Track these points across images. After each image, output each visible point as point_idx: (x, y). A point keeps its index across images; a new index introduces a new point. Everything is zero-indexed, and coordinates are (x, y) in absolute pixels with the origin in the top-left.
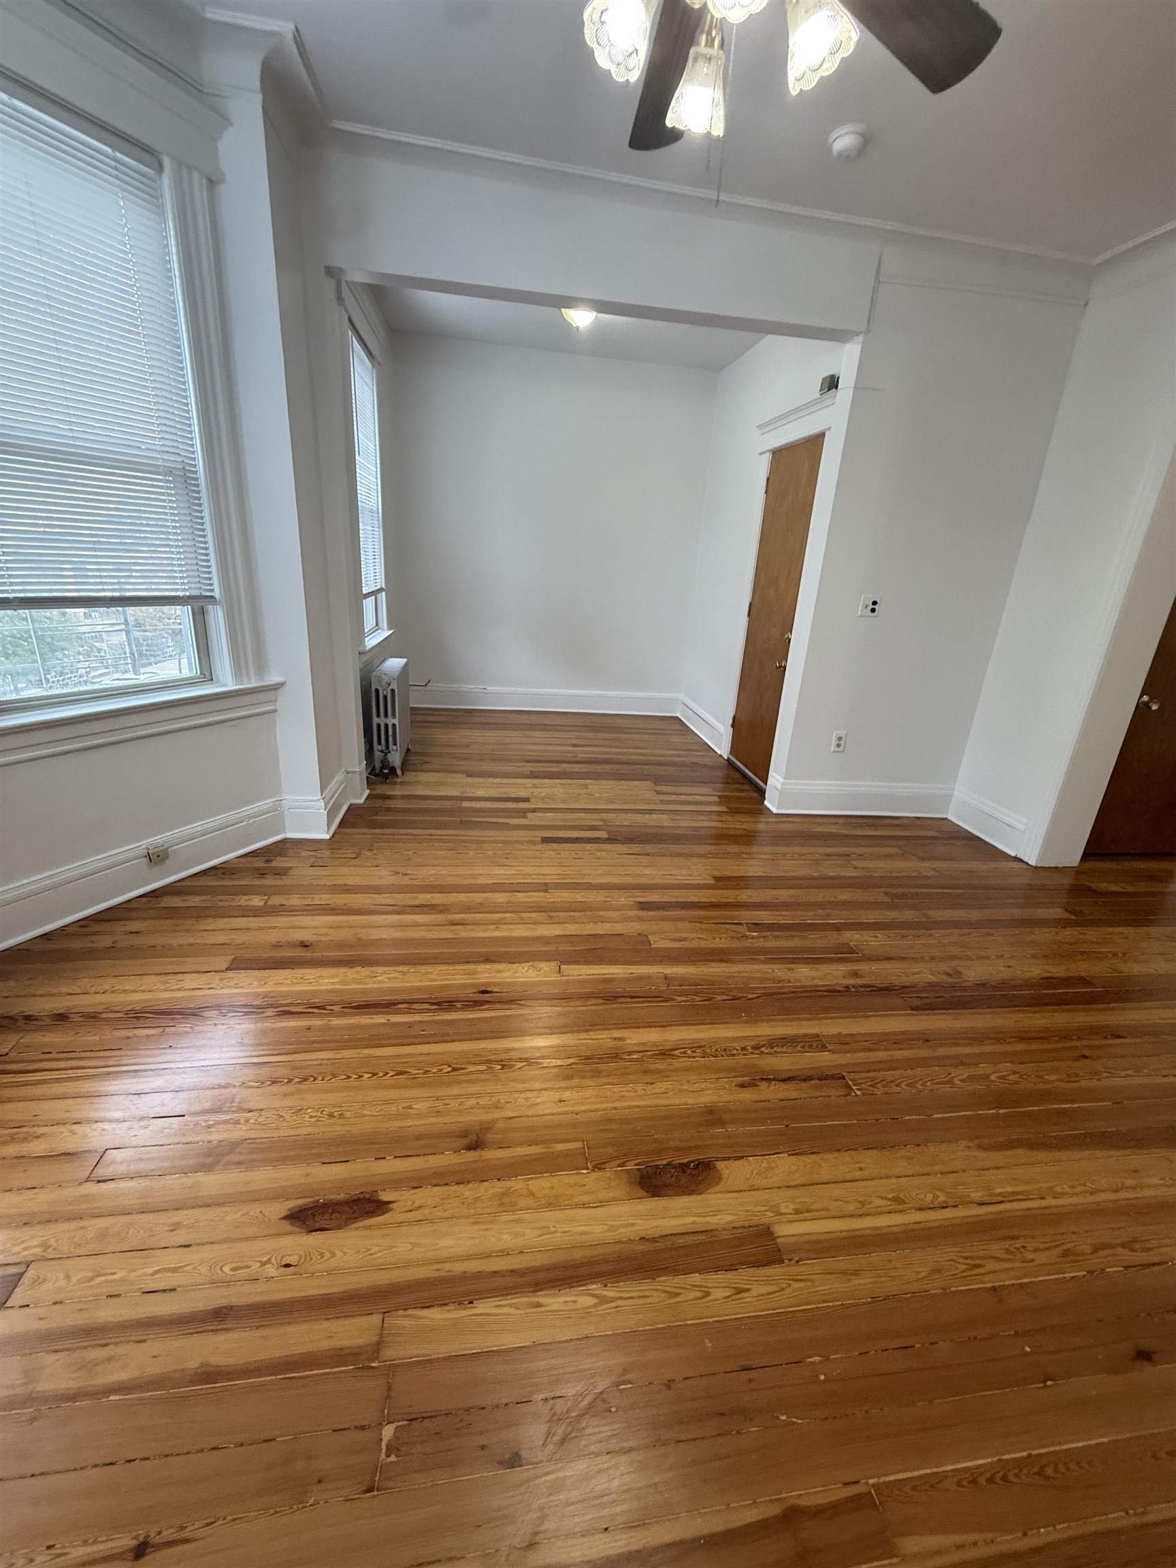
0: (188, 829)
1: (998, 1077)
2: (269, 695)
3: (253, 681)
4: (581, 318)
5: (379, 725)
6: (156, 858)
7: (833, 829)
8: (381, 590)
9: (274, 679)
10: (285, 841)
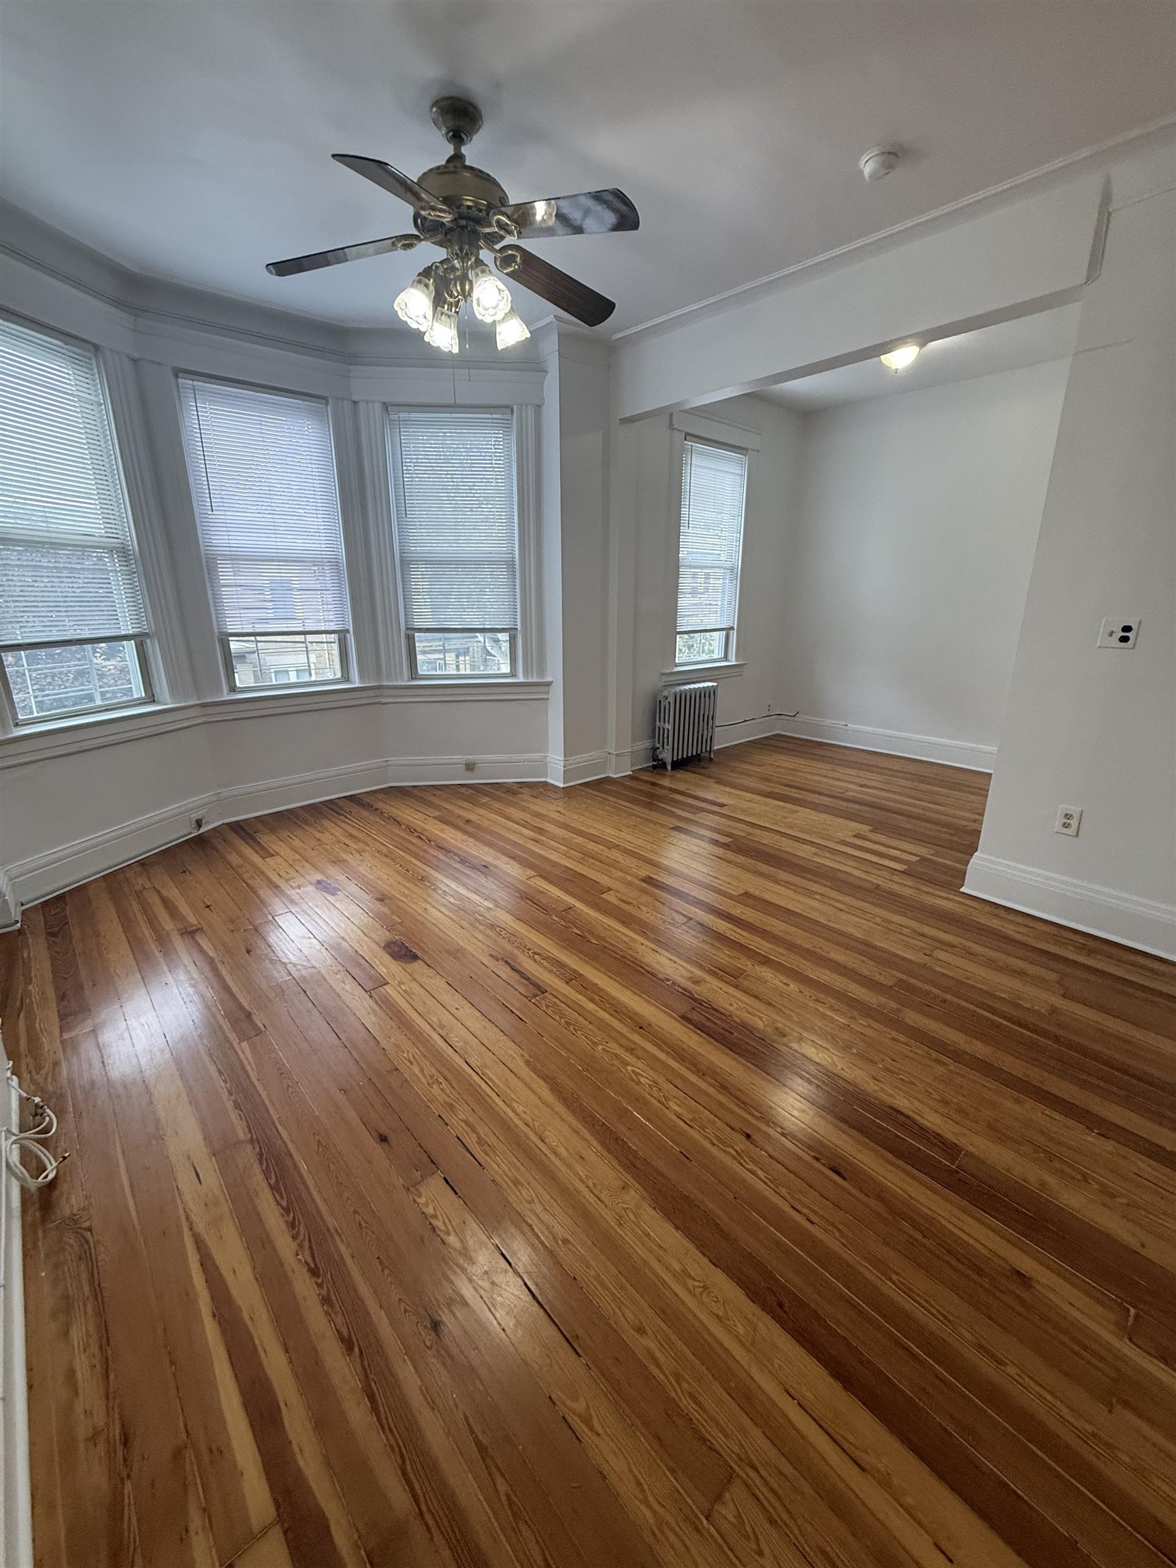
0: (491, 757)
1: (633, 1071)
2: (545, 689)
3: (535, 677)
4: (902, 359)
5: (659, 728)
6: (470, 767)
7: (1009, 930)
8: (732, 628)
9: (549, 679)
10: (545, 783)
